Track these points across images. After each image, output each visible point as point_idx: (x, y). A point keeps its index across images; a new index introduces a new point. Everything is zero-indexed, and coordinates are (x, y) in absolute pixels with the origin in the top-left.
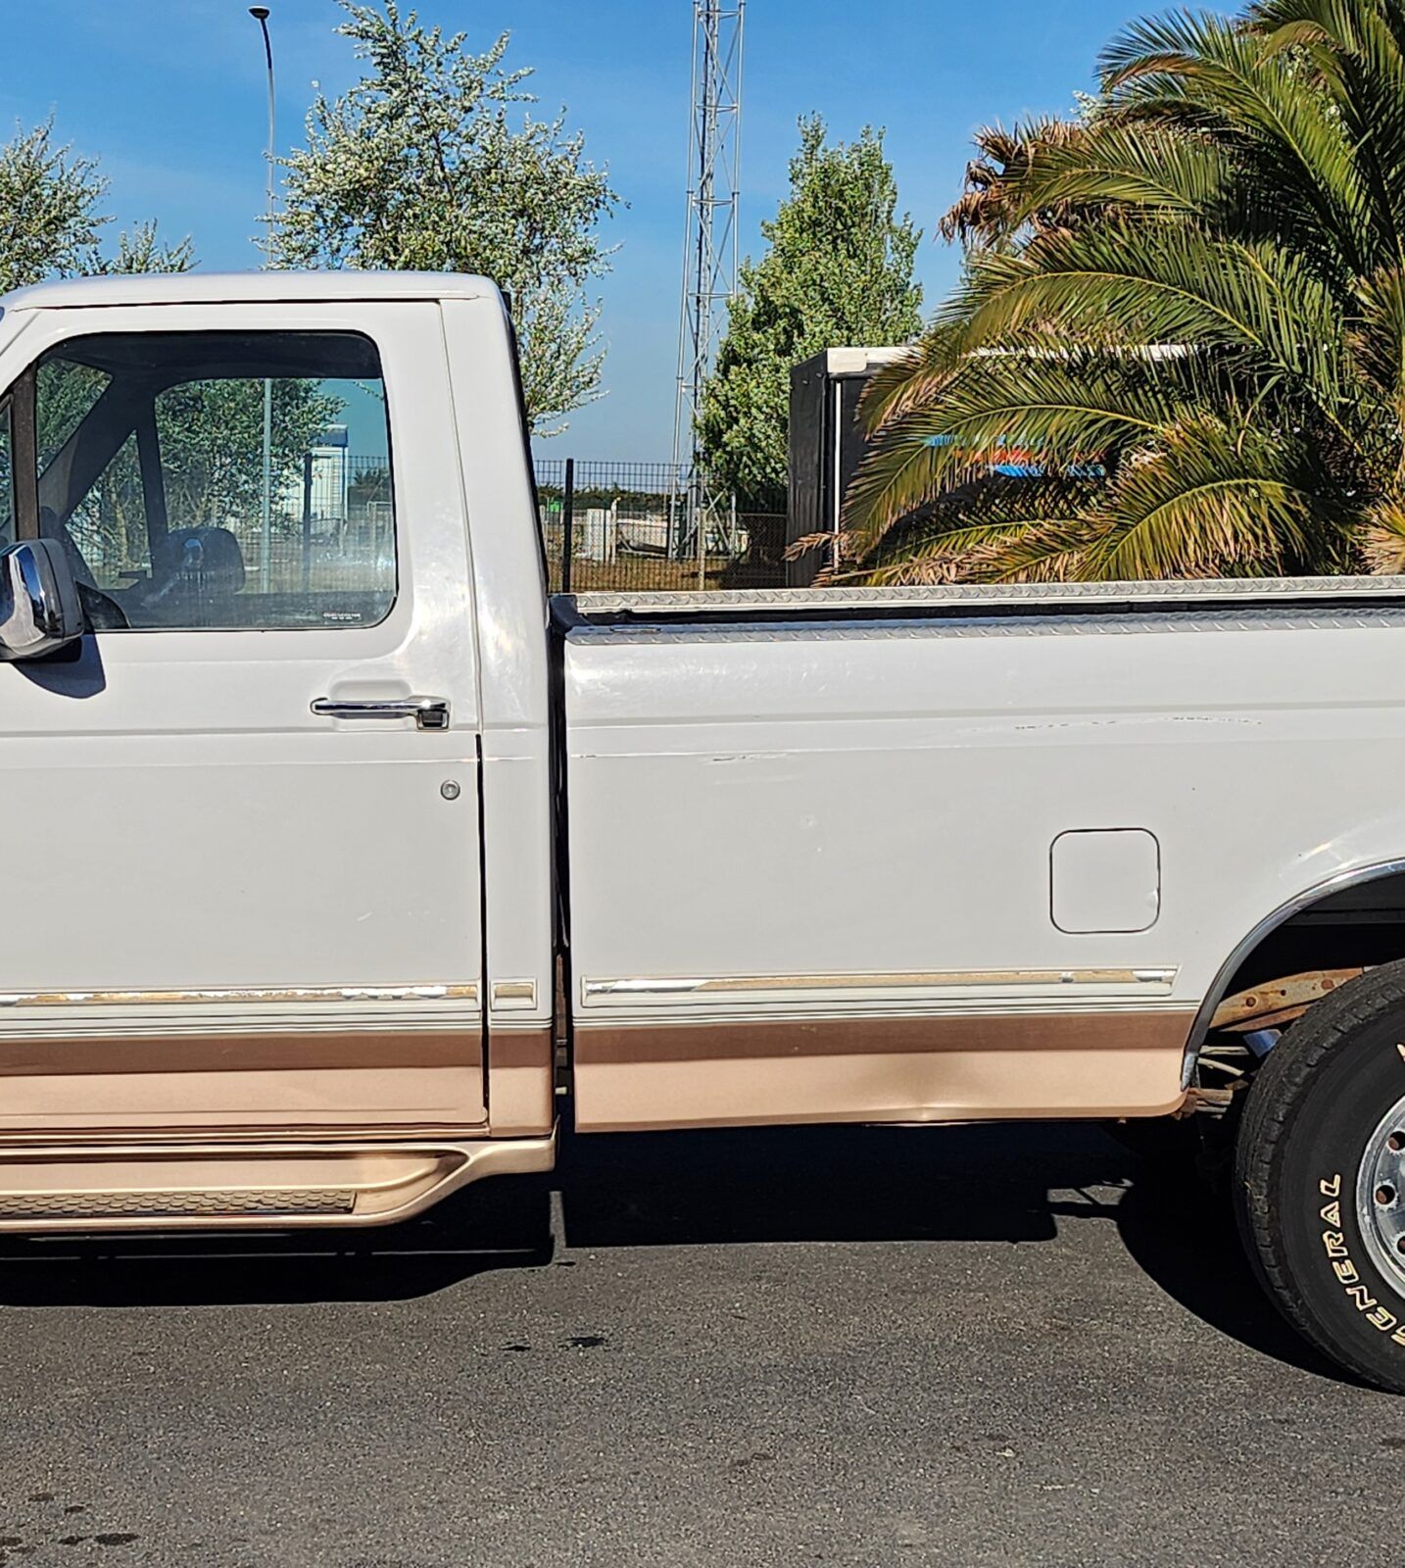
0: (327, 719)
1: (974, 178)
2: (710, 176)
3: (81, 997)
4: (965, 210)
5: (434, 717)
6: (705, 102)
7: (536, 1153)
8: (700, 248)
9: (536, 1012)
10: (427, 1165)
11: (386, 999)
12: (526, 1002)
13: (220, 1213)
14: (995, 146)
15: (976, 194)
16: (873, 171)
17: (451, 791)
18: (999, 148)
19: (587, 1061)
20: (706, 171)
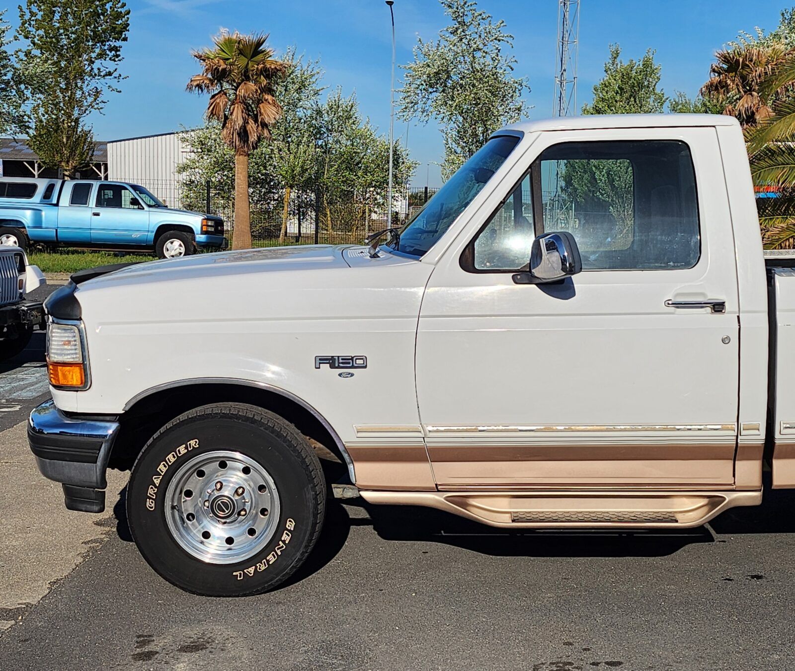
0: (672, 309)
1: (714, 71)
2: (565, 70)
3: (562, 428)
4: (712, 85)
5: (718, 307)
6: (563, 39)
7: (753, 497)
8: (560, 100)
9: (758, 437)
10: (704, 501)
11: (695, 430)
12: (756, 432)
13: (620, 521)
14: (725, 57)
15: (716, 78)
16: (648, 68)
17: (726, 341)
18: (726, 59)
19: (779, 458)
20: (563, 68)
